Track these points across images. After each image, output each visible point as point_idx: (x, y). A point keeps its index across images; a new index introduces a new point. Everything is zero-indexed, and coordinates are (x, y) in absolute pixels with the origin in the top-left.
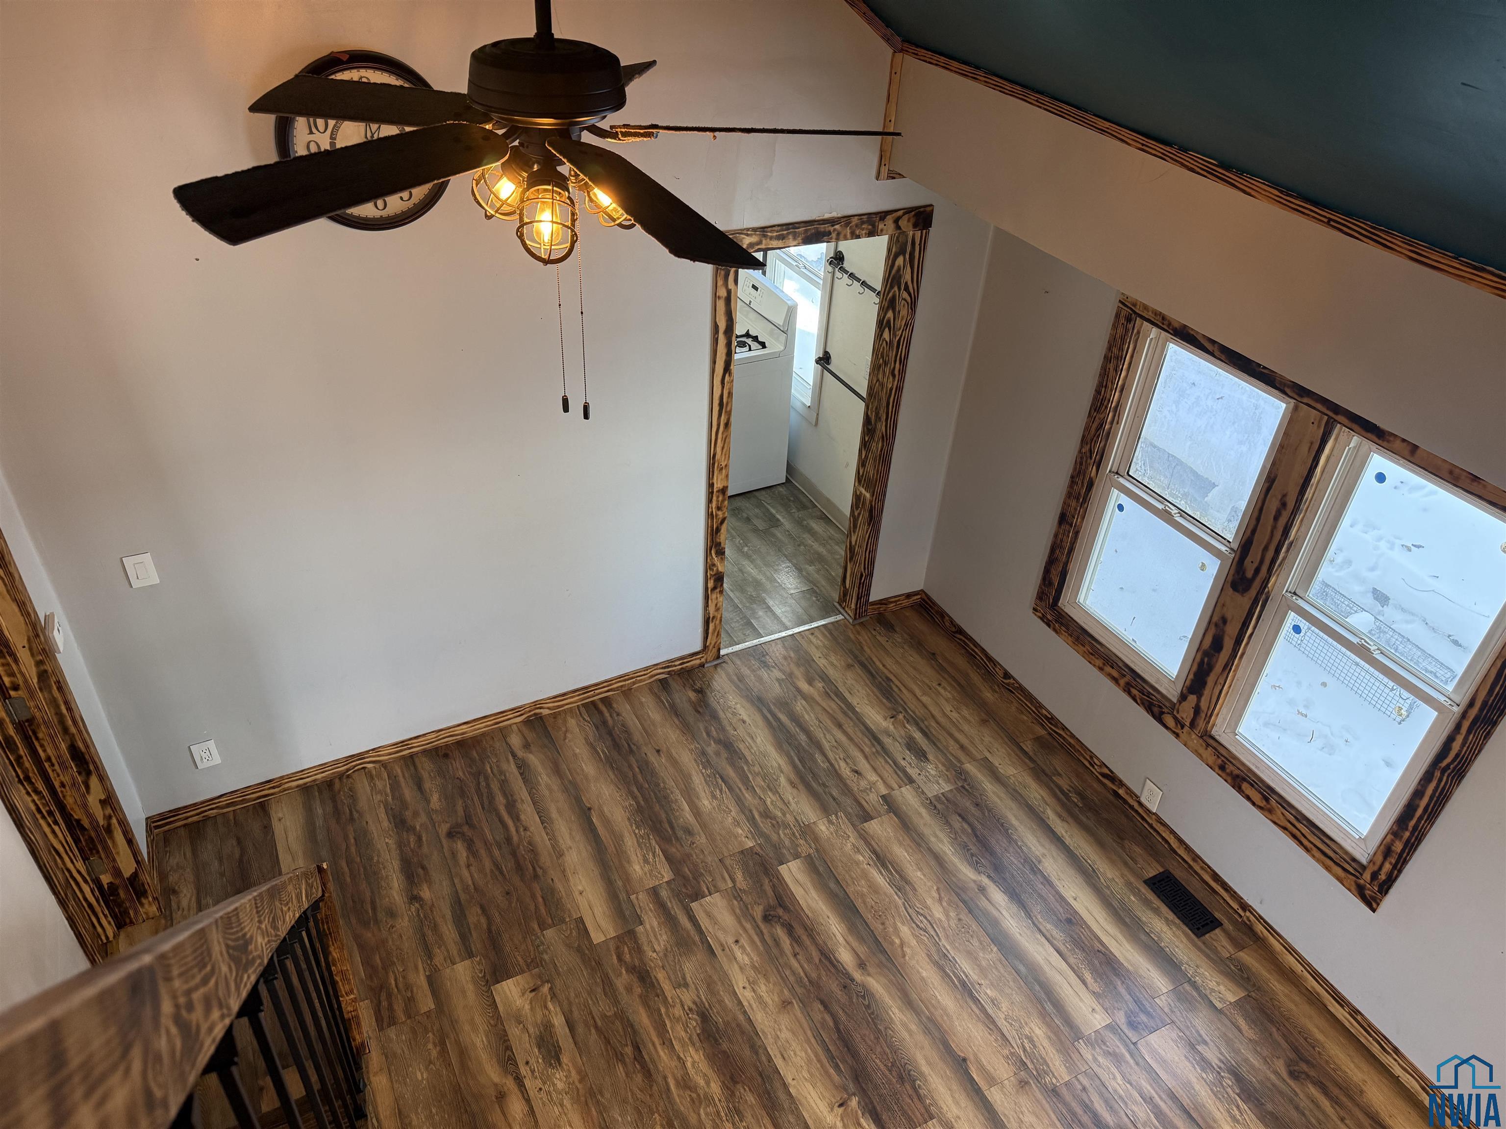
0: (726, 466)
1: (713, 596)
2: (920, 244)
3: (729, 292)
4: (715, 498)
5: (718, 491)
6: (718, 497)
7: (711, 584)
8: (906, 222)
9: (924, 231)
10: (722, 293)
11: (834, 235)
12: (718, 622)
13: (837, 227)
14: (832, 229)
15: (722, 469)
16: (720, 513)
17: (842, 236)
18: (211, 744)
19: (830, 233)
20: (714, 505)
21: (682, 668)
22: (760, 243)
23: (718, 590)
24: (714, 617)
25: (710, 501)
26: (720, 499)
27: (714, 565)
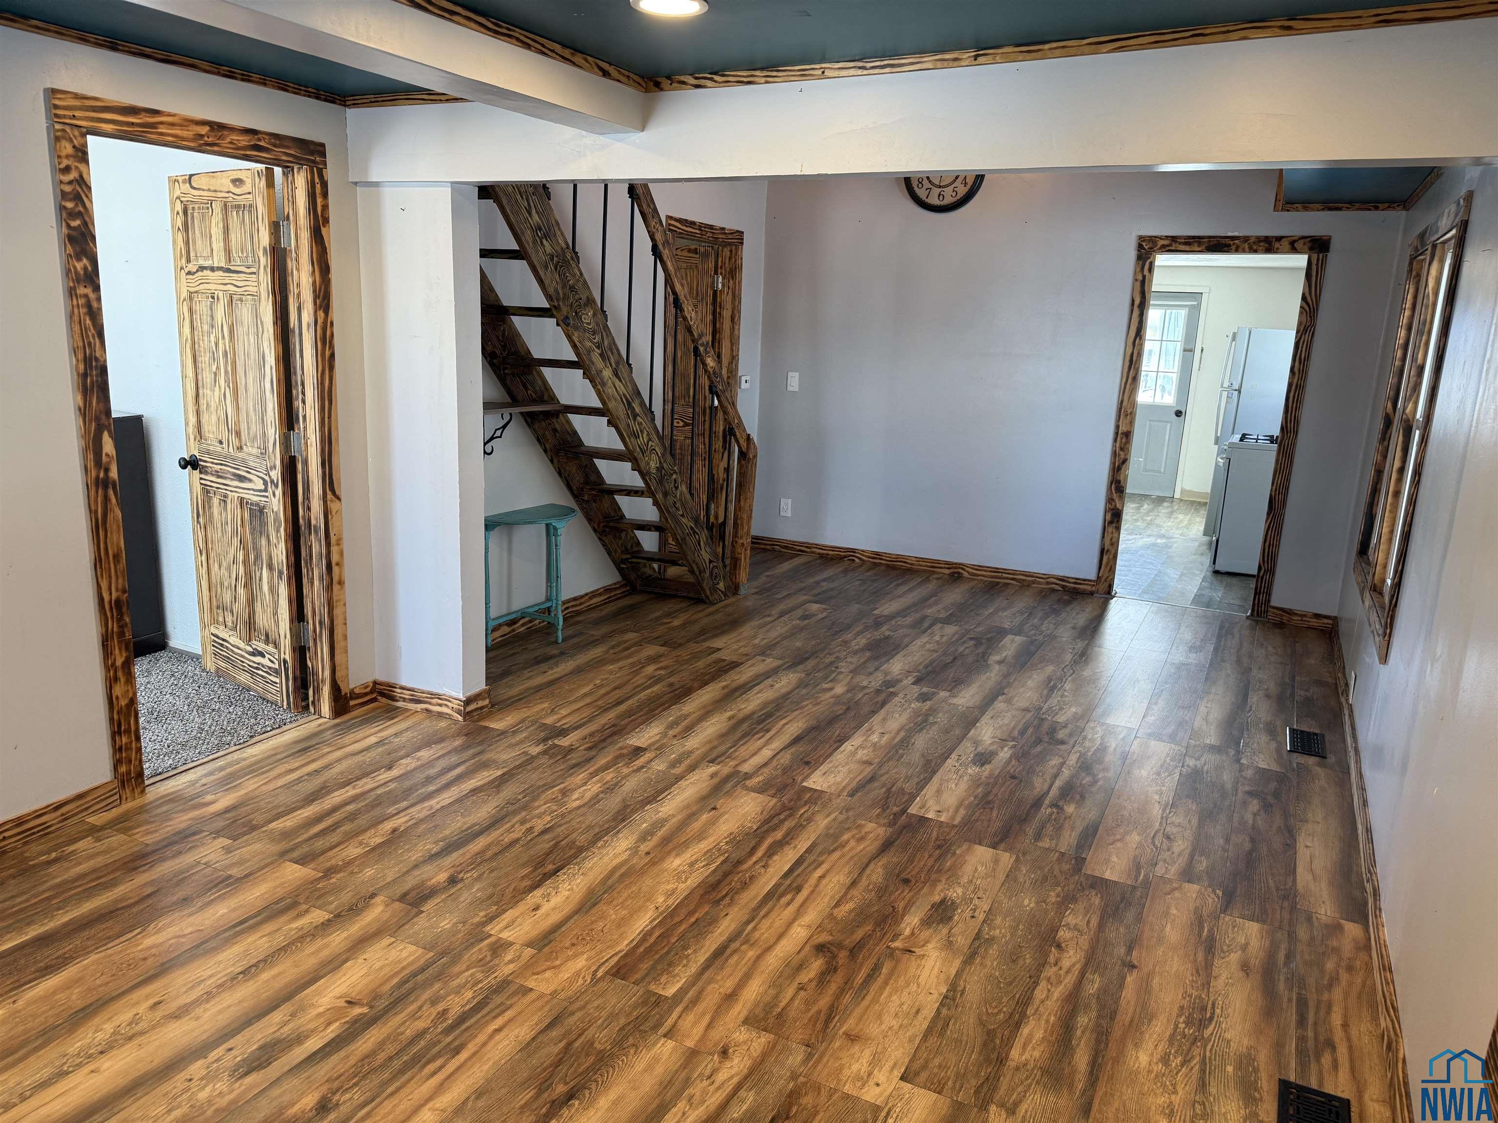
0: (1131, 413)
1: (1110, 529)
2: (1317, 264)
3: (1144, 277)
4: (1119, 439)
5: (1122, 434)
6: (1122, 439)
7: (1109, 517)
8: (1301, 245)
9: (1321, 255)
10: (1140, 277)
11: (1233, 247)
12: (1111, 557)
13: (1236, 242)
14: (1231, 243)
15: (1127, 415)
16: (1122, 453)
17: (1240, 249)
18: (790, 501)
19: (1229, 246)
20: (1118, 445)
21: (1075, 588)
22: (1170, 245)
23: (1114, 525)
24: (1108, 551)
25: (1115, 440)
26: (1124, 440)
27: (1113, 500)
